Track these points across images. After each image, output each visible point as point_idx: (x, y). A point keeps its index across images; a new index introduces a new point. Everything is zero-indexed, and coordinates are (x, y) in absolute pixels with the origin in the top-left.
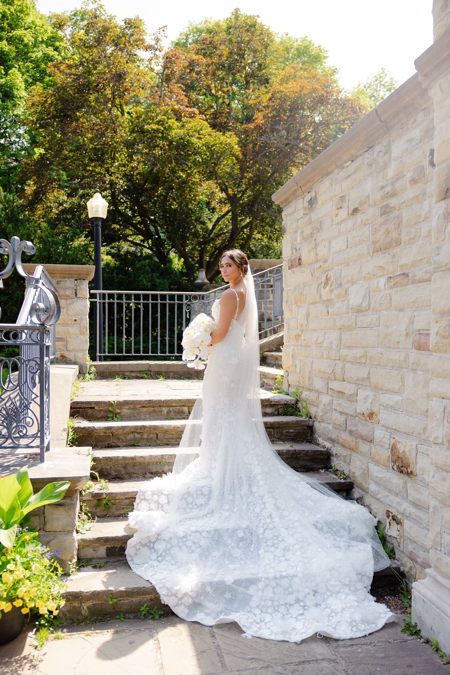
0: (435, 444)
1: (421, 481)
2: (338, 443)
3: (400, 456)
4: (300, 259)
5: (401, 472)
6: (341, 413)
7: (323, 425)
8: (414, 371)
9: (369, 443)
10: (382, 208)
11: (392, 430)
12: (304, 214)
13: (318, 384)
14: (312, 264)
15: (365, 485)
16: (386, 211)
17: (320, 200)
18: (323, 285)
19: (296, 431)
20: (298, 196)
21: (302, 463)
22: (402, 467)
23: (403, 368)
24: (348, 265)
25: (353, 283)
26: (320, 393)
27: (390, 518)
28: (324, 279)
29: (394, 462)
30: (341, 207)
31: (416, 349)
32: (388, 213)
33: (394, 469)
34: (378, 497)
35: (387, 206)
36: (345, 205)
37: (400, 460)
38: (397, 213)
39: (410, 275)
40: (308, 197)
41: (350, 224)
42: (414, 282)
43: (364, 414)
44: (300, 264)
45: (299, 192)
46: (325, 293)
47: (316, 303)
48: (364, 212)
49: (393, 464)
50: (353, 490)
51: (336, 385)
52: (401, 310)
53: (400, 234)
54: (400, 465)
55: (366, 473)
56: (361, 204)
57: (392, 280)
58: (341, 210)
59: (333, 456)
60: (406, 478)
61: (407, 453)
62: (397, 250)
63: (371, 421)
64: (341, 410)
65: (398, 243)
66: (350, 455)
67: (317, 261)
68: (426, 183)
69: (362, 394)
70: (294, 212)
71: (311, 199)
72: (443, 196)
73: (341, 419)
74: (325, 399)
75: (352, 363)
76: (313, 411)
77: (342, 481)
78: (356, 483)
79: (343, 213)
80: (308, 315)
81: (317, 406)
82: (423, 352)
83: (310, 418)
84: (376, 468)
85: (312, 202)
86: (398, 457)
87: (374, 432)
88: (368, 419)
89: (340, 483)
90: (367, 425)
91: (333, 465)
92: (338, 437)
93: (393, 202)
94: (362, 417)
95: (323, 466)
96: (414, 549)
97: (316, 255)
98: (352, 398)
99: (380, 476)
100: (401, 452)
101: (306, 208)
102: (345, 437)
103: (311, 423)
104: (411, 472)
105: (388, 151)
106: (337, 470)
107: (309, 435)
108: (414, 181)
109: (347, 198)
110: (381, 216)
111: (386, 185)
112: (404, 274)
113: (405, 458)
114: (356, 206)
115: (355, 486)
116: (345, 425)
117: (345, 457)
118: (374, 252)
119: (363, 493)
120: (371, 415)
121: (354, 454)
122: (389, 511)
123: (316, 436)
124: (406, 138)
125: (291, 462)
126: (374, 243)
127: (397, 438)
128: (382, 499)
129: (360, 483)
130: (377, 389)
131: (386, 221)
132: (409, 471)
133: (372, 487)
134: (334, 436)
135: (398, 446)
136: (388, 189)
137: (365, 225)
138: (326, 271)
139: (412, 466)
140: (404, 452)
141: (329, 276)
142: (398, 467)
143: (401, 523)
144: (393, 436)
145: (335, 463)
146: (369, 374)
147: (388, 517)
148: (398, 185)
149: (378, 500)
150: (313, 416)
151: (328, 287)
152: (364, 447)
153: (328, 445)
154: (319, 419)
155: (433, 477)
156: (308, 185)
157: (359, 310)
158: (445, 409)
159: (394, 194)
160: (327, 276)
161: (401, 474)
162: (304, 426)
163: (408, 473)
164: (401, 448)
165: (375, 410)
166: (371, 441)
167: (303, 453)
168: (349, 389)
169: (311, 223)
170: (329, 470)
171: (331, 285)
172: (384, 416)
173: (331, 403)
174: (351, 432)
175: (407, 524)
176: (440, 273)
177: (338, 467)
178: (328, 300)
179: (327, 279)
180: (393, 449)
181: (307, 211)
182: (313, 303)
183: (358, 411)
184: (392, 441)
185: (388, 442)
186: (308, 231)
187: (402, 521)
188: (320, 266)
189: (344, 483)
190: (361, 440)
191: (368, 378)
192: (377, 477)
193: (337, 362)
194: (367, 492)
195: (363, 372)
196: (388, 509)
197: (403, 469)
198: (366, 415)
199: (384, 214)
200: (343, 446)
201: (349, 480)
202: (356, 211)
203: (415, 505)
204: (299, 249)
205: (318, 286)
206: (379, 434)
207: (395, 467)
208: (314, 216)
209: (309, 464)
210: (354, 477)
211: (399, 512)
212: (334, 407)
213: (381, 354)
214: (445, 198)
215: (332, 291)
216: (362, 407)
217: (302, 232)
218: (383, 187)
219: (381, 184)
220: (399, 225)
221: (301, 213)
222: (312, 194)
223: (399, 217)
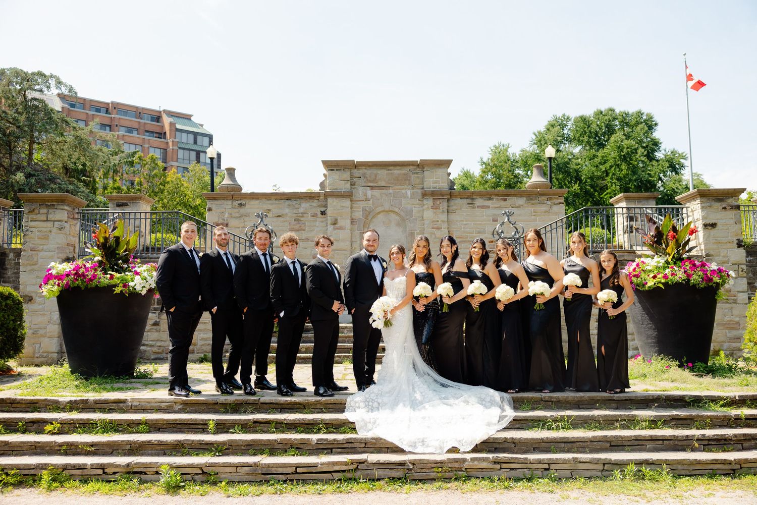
10: (295, 219)
12: (233, 207)
14: (239, 227)
17: (248, 206)
30: (268, 213)
32: (299, 221)
35: (298, 219)
36: (271, 213)
38: (303, 222)
40: (239, 202)
41: (275, 219)
45: (230, 198)
48: (283, 218)
56: (283, 215)
65: (304, 230)
68: (317, 218)
70: (222, 204)
71: (241, 204)
85: (240, 205)
93: (302, 219)
97: (245, 225)
101: (234, 205)
105: (300, 204)
110: (295, 221)
124: (309, 204)
131: (300, 223)
136: (301, 215)
148: (305, 215)
156: (240, 198)
159: (302, 217)
181: (236, 207)
186: (237, 215)
199: (297, 221)
202: (279, 216)
204: (227, 220)
208: (242, 210)
218: (296, 213)
219: (294, 212)
220: (305, 225)
221: (230, 207)
222: (243, 202)
223: (305, 223)
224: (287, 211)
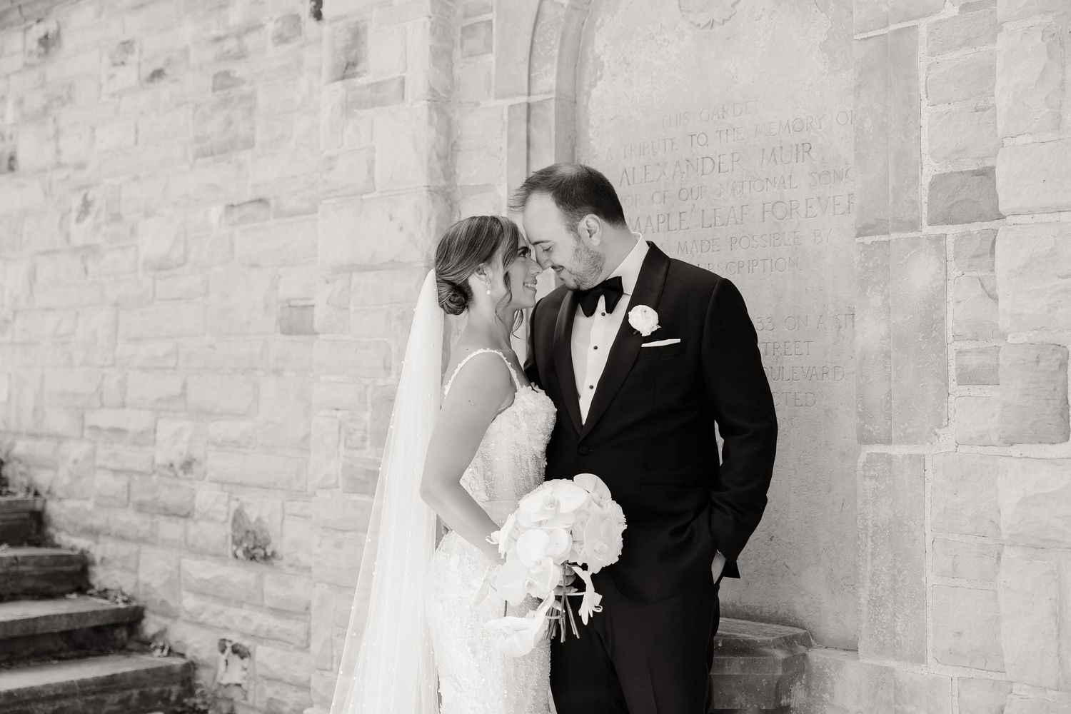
0: (323, 488)
1: (291, 566)
2: (108, 534)
3: (250, 528)
4: (12, 159)
5: (253, 558)
6: (116, 472)
7: (69, 504)
8: (278, 372)
9: (182, 521)
10: (215, 77)
11: (231, 485)
12: (25, 65)
13: (58, 421)
14: (45, 170)
15: (172, 603)
16: (223, 81)
17: (68, 42)
18: (74, 215)
19: (5, 524)
20: (12, 24)
21: (28, 583)
22: (255, 548)
23: (256, 369)
24: (136, 178)
25: (148, 215)
26: (59, 438)
27: (228, 651)
28: (76, 202)
29: (238, 543)
30: (123, 63)
31: (283, 332)
32: (228, 87)
33: (236, 556)
34: (201, 619)
35: (226, 74)
36: (133, 59)
37: (251, 536)
38: (246, 89)
39: (273, 203)
40: (38, 31)
41: (142, 99)
42: (279, 214)
43: (172, 465)
44: (11, 169)
45: (15, 16)
46: (80, 233)
47: (55, 251)
48: (175, 81)
49: (235, 548)
50: (144, 622)
51: (104, 418)
52: (254, 265)
53: (253, 128)
54: (251, 546)
55: (176, 580)
56: (169, 62)
57: (236, 210)
58: (122, 67)
59: (93, 563)
60: (261, 567)
61: (266, 520)
62: (245, 156)
63: (189, 476)
64: (116, 465)
65: (249, 144)
66: (138, 553)
67: (59, 165)
68: (302, 46)
69: (166, 429)
71: (46, 36)
72: (340, 74)
73: (118, 484)
74: (77, 450)
75: (144, 369)
76: (42, 479)
77: (122, 605)
78: (150, 606)
79: (128, 76)
80: (33, 277)
81: (55, 467)
82: (295, 338)
83: (36, 494)
84: (198, 564)
85: (46, 42)
86: (248, 532)
87: (194, 496)
88: (181, 473)
89: (119, 609)
90: (178, 486)
91: (94, 581)
92: (107, 521)
93: (239, 70)
94: (166, 472)
95: (71, 587)
96: (277, 693)
97: (58, 152)
98: (146, 438)
99: (207, 576)
100: (253, 520)
101: (31, 52)
102: (127, 519)
103: (38, 506)
104: (273, 554)
106: (106, 590)
107: (33, 531)
108: (281, 39)
109: (137, 47)
110: (214, 90)
111: (226, 37)
112: (260, 200)
113: (262, 530)
114: (159, 64)
115: (148, 614)
116: (125, 496)
117: (125, 558)
118: (197, 156)
119: (166, 622)
120: (188, 465)
121: (146, 549)
122: (224, 640)
123: (51, 530)
125: (5, 582)
126: (199, 139)
127: (244, 498)
128: (211, 621)
129: (163, 602)
130: (203, 413)
131: (225, 102)
132: (269, 551)
133: (189, 602)
134: (97, 522)
135: (247, 511)
136: (231, 44)
137: (179, 105)
138: (80, 188)
139: (274, 541)
140: (259, 519)
141: (89, 198)
142: (247, 551)
143: (249, 653)
144: (235, 496)
145: (100, 577)
146: (185, 386)
147: (223, 651)
148: (250, 41)
149: (202, 625)
150: (43, 492)
151: (89, 221)
152: (170, 529)
153: (81, 543)
154: (60, 494)
155: (319, 545)
156: (38, 6)
157: (161, 267)
158: (340, 427)
159: (241, 56)
160: (85, 197)
161: (254, 562)
162: (24, 511)
163: (266, 557)
164: (252, 514)
165: (197, 453)
166: (187, 516)
167: (32, 561)
168: (135, 420)
169: (43, 86)
170: (90, 591)
171: (97, 216)
172: (217, 463)
173: (93, 455)
174: (141, 507)
175: (262, 653)
176: (333, 201)
177: (107, 584)
178: (86, 247)
179: (87, 205)
180: (238, 517)
181: (34, 59)
182: (46, 253)
183: (160, 459)
184: (234, 505)
185: (224, 509)
186: (35, 101)
187: (251, 650)
188: (68, 177)
189: (126, 609)
190: (163, 518)
191: (183, 394)
192: (201, 580)
193: (106, 370)
194: (174, 617)
195: (172, 385)
196: (222, 637)
197: (256, 551)
198: (177, 467)
199: (221, 88)
200: (122, 538)
201: (134, 604)
202: (158, 74)
203: (278, 612)
204: (11, 137)
205: (62, 218)
206: (206, 497)
207: (240, 553)
208: (54, 72)
209: (42, 585)
210: (146, 593)
211: (245, 635)
212: (99, 462)
213: (212, 347)
214: (343, 78)
215: (97, 228)
216: (167, 451)
217: (20, 102)
218: (218, 39)
219: (214, 33)
220: (251, 111)
221: (18, 61)
222: (50, 26)
223: (250, 97)
224: (187, 32)
